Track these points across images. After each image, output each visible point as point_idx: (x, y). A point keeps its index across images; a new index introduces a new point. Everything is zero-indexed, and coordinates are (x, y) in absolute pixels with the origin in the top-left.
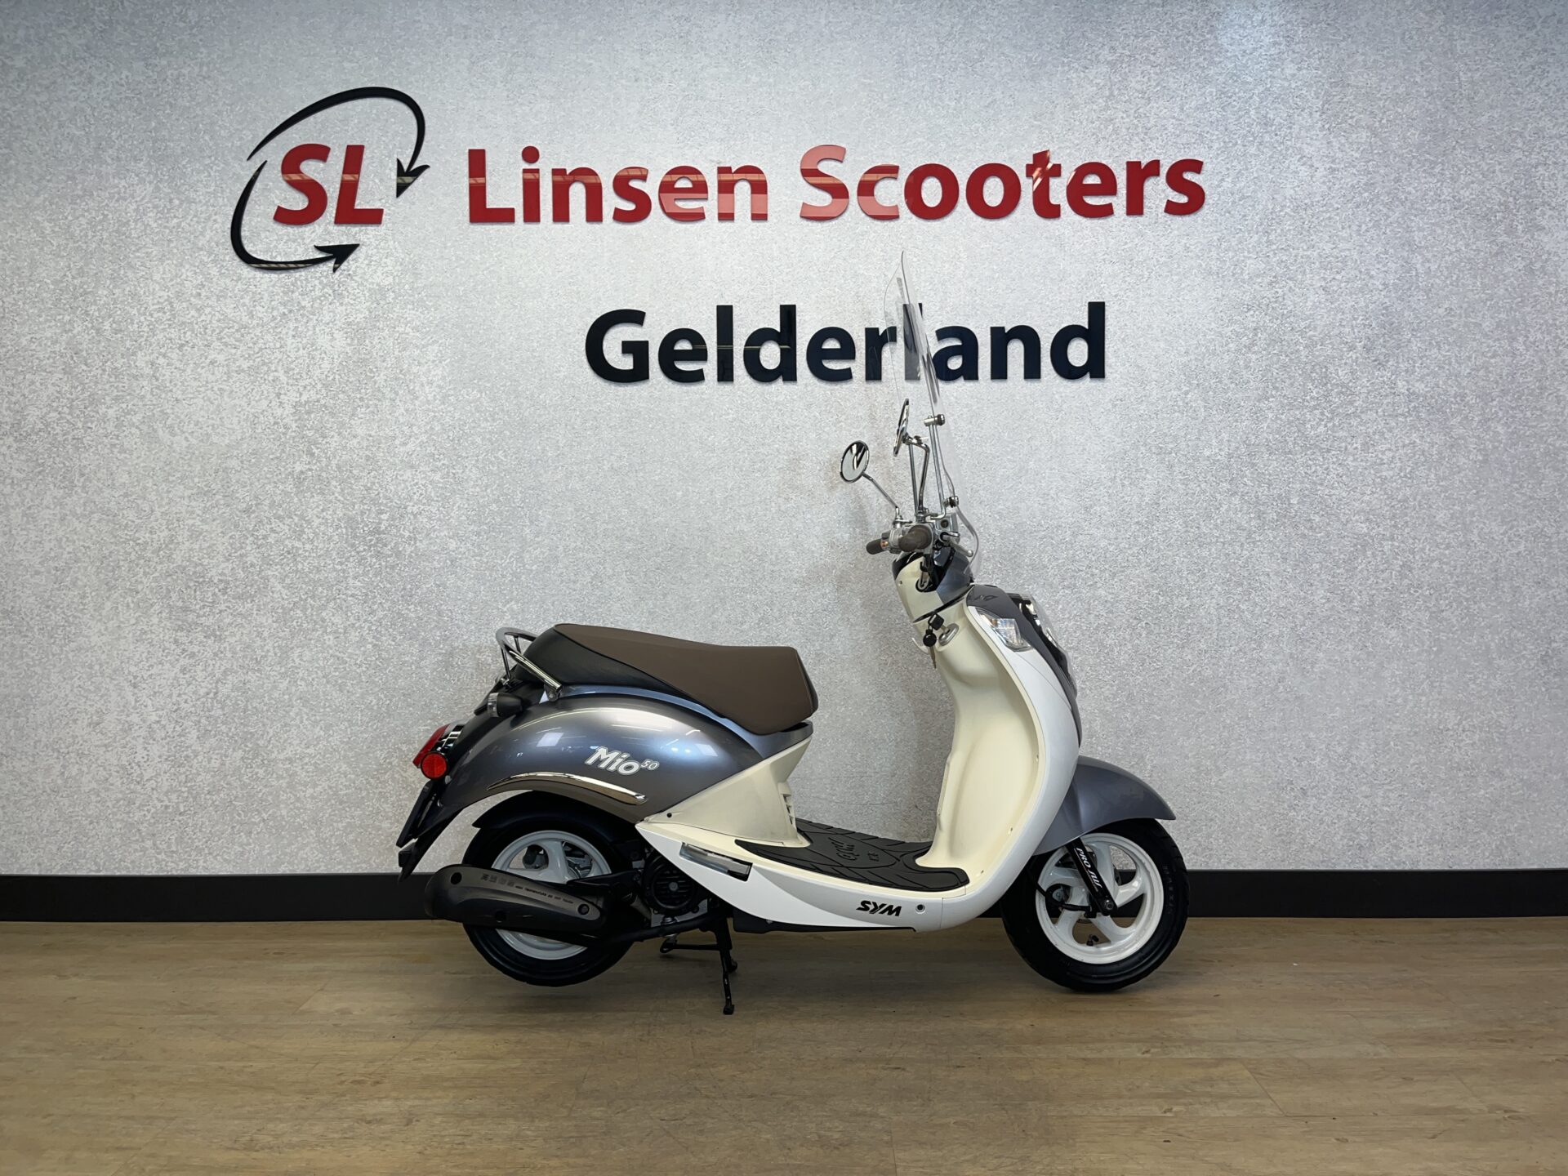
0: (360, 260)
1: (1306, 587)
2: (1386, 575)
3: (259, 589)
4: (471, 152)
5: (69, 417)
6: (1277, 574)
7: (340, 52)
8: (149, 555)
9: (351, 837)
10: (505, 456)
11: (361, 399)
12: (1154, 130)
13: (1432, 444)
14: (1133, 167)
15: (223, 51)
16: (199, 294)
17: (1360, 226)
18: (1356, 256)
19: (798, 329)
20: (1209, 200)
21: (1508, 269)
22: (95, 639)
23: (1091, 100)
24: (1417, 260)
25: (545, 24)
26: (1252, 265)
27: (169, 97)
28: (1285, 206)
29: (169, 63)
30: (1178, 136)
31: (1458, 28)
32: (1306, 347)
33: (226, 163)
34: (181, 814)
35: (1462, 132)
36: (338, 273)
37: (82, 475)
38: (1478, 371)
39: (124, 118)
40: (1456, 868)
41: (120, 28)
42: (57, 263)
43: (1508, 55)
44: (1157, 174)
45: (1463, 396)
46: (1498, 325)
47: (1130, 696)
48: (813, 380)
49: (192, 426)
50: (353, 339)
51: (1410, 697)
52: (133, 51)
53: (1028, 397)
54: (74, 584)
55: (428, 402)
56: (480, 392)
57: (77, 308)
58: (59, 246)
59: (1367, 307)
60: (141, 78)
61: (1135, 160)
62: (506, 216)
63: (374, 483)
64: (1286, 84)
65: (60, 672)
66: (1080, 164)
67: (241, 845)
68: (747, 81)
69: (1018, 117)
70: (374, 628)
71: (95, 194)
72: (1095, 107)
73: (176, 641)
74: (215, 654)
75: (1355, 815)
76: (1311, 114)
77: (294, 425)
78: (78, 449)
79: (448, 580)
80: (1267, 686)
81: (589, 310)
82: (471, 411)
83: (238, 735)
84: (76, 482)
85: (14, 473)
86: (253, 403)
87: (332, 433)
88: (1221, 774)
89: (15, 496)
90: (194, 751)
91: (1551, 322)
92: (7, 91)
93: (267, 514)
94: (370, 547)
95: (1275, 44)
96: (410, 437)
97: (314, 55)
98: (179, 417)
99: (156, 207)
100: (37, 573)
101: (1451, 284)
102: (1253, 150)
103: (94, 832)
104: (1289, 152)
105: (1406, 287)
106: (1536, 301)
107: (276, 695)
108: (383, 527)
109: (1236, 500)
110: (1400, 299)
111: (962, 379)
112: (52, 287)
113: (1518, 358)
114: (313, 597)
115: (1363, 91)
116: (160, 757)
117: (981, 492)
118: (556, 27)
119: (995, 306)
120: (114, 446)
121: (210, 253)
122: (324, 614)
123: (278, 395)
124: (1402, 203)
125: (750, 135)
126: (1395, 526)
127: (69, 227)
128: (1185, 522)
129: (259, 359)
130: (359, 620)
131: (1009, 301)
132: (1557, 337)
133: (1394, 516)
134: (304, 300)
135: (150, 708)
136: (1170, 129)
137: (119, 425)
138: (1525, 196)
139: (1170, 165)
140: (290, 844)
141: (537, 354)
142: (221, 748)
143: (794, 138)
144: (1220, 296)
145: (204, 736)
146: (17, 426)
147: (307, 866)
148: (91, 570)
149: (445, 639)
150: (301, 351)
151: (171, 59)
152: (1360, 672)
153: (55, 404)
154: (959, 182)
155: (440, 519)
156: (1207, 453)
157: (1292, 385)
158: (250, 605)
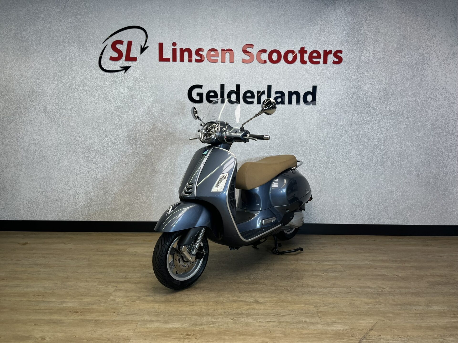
0: (131, 70)
1: (362, 157)
2: (381, 154)
3: (106, 152)
4: (159, 43)
5: (58, 108)
6: (355, 154)
7: (126, 16)
8: (79, 143)
9: (130, 213)
10: (167, 121)
11: (132, 106)
12: (331, 42)
13: (394, 123)
14: (325, 52)
15: (95, 15)
16: (91, 78)
17: (380, 68)
18: (379, 76)
19: (241, 90)
20: (344, 61)
21: (416, 80)
22: (66, 164)
23: (315, 34)
24: (394, 77)
25: (178, 10)
26: (353, 77)
27: (82, 26)
28: (362, 63)
29: (81, 17)
30: (337, 44)
31: (408, 18)
32: (365, 98)
33: (97, 44)
34: (88, 206)
35: (407, 45)
36: (126, 73)
37: (62, 123)
38: (407, 105)
39: (70, 32)
40: (393, 224)
41: (68, 7)
42: (54, 69)
43: (420, 25)
44: (331, 53)
45: (403, 111)
46: (413, 93)
47: (318, 183)
48: (244, 103)
49: (89, 111)
50: (129, 90)
51: (385, 184)
52: (72, 14)
53: (297, 109)
54: (61, 150)
55: (148, 107)
56: (161, 104)
57: (59, 81)
58: (54, 64)
59: (381, 88)
60: (74, 21)
61: (326, 50)
62: (168, 60)
63: (135, 127)
64: (364, 31)
65: (58, 171)
66: (312, 50)
67: (103, 214)
68: (229, 26)
69: (297, 38)
70: (135, 162)
71: (63, 51)
72: (316, 36)
73: (86, 165)
74: (96, 168)
75: (370, 211)
76: (370, 39)
77: (115, 112)
78: (61, 116)
79: (153, 151)
80: (351, 181)
81: (189, 85)
82: (159, 109)
83: (102, 187)
84: (60, 125)
85: (44, 122)
86: (105, 106)
87: (124, 114)
88: (339, 201)
89: (45, 128)
90: (91, 191)
91: (425, 93)
92: (39, 23)
93: (108, 134)
94: (134, 142)
95: (362, 21)
96: (144, 115)
97: (119, 17)
98: (86, 109)
99: (79, 55)
100: (51, 147)
101: (402, 83)
102: (355, 48)
103: (67, 210)
104: (364, 48)
105: (391, 83)
106: (422, 88)
107: (111, 178)
108: (137, 138)
109: (346, 136)
110: (389, 87)
111: (281, 104)
112: (53, 75)
113: (417, 102)
114: (120, 154)
115: (383, 34)
116: (83, 192)
117: (284, 132)
118: (181, 11)
119: (289, 86)
120: (70, 116)
121: (93, 68)
122: (122, 159)
123: (111, 104)
124: (391, 62)
125: (230, 41)
126: (384, 143)
127: (56, 59)
128: (334, 141)
129: (106, 95)
130: (131, 160)
131: (293, 85)
132: (427, 97)
133: (384, 140)
134: (117, 80)
135: (80, 181)
136: (335, 42)
137: (71, 111)
138: (422, 61)
139: (334, 51)
140: (115, 214)
141: (175, 95)
142: (98, 191)
143: (240, 42)
144: (345, 85)
145: (94, 187)
146: (44, 110)
147: (119, 219)
148: (65, 147)
149: (152, 165)
150: (116, 93)
151: (82, 16)
152: (374, 178)
153: (54, 105)
154: (282, 54)
155: (151, 136)
156: (340, 124)
157: (361, 107)
158: (104, 156)
